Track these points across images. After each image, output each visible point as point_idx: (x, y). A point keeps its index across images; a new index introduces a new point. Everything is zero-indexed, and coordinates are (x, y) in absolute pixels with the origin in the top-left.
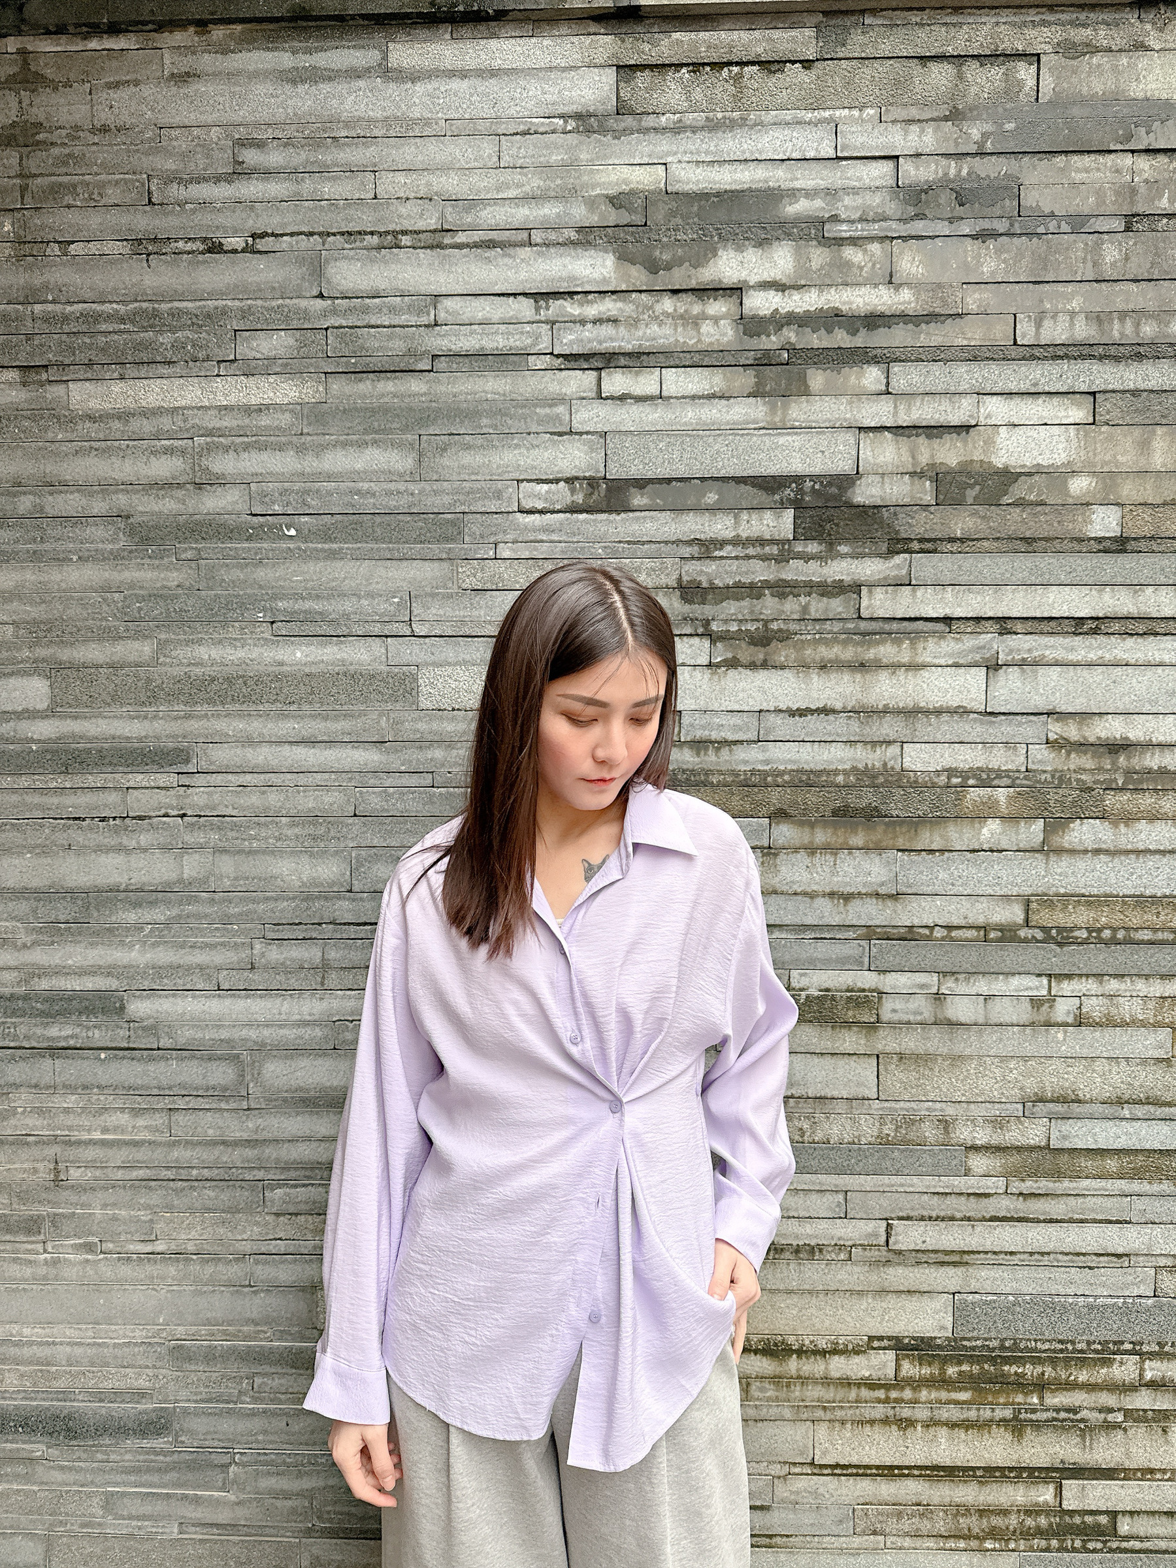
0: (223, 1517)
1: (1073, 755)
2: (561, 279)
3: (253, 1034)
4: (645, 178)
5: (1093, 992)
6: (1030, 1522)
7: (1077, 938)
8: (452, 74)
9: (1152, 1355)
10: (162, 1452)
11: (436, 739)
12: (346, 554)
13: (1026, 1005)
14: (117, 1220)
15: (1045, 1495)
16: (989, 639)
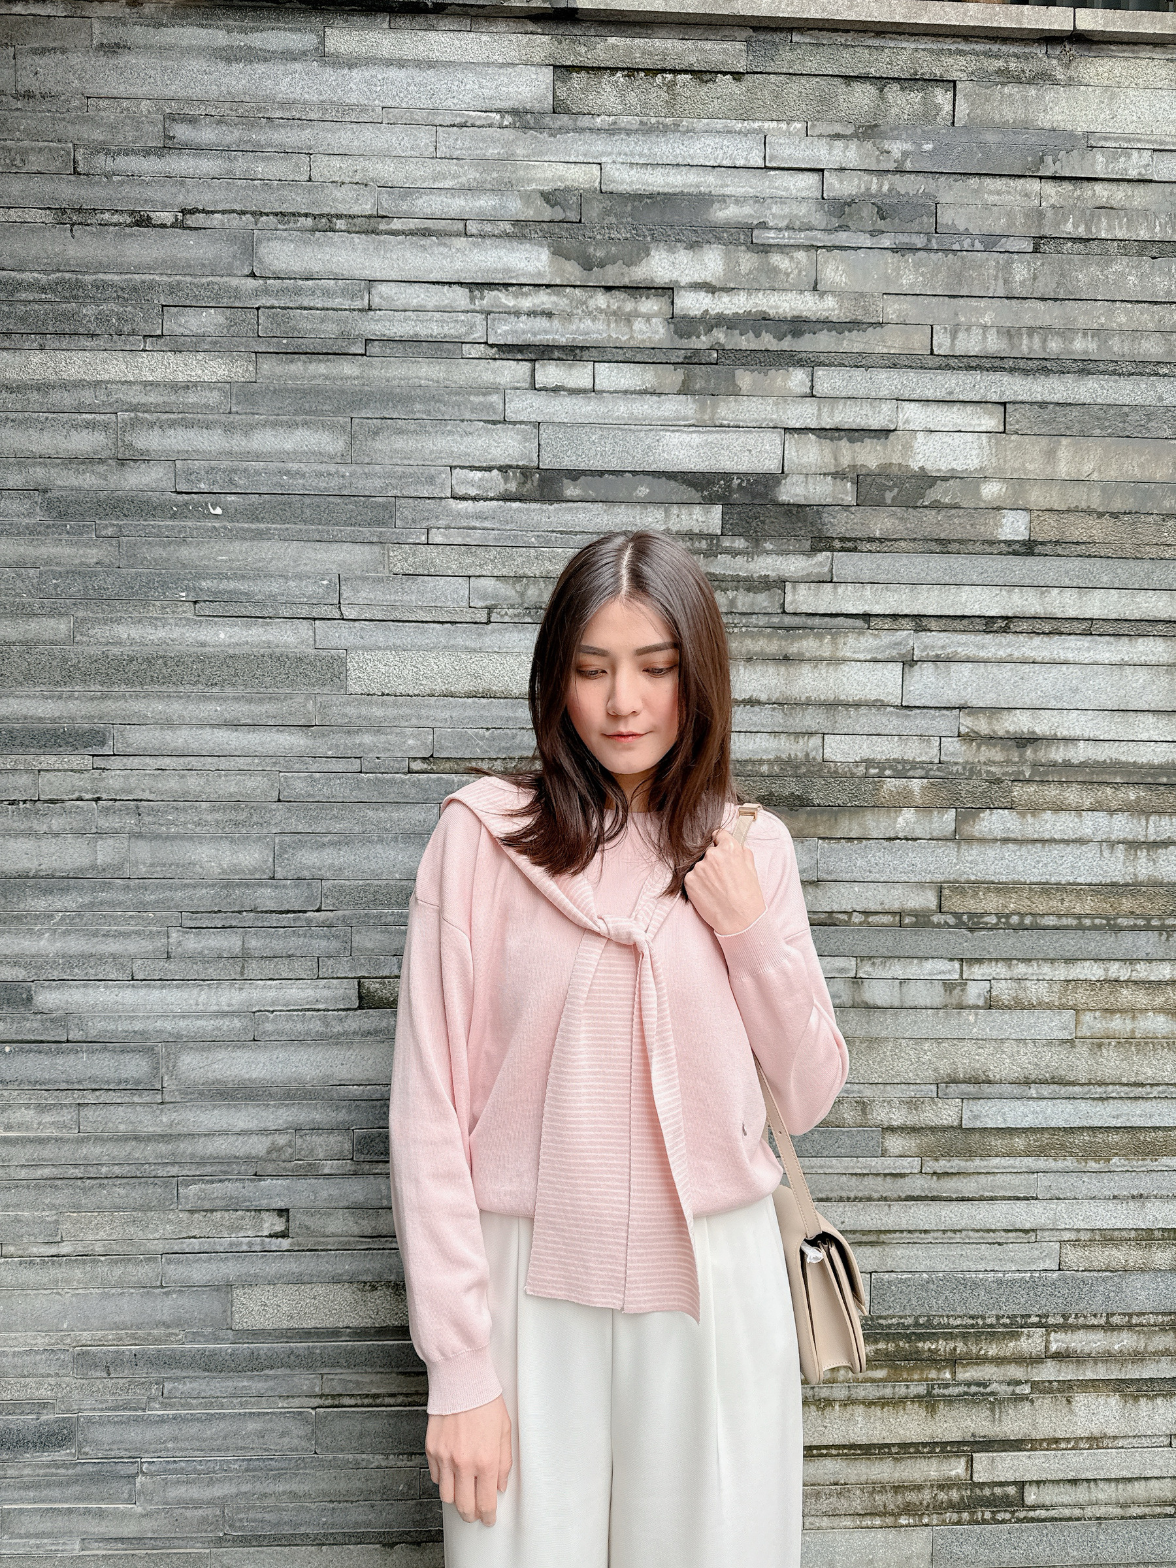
0: (129, 1529)
1: (983, 748)
2: (496, 271)
3: (168, 1025)
4: (580, 177)
5: (1002, 976)
6: (942, 1496)
7: (987, 923)
8: (389, 63)
9: (1057, 1328)
10: (65, 1465)
11: (364, 723)
12: (274, 534)
13: (939, 988)
14: (19, 1221)
15: (957, 1468)
16: (905, 636)
